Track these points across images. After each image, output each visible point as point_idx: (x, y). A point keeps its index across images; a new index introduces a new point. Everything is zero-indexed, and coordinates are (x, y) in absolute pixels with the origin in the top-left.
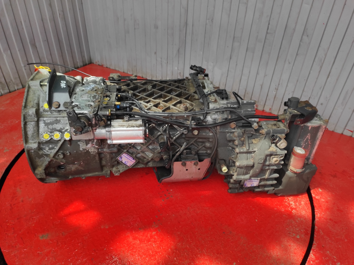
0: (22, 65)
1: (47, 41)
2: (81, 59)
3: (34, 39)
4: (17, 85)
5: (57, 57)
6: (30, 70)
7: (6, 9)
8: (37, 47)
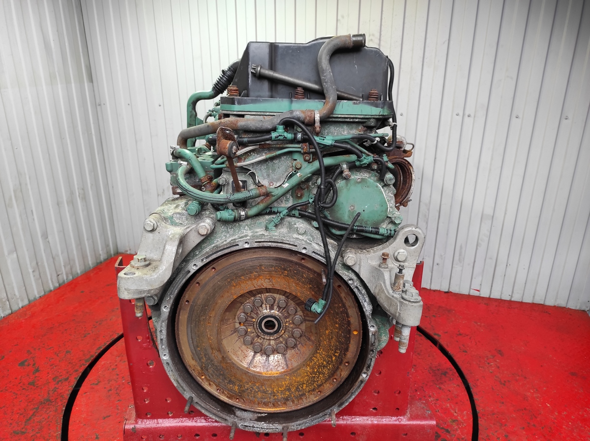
2: (105, 250)
3: (47, 232)
4: (22, 300)
5: (75, 252)
6: (40, 277)
7: (15, 197)
8: (50, 242)
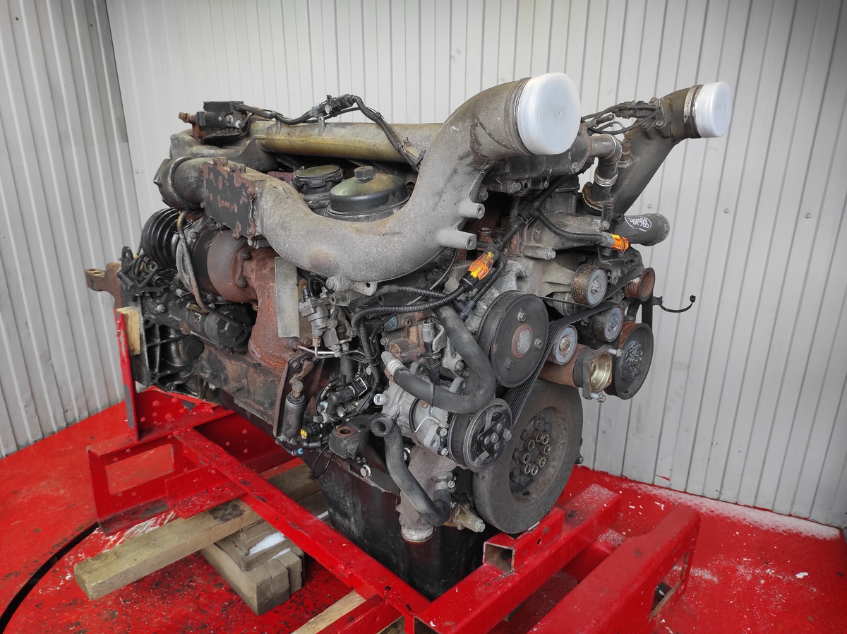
0: (22, 405)
1: (75, 350)
